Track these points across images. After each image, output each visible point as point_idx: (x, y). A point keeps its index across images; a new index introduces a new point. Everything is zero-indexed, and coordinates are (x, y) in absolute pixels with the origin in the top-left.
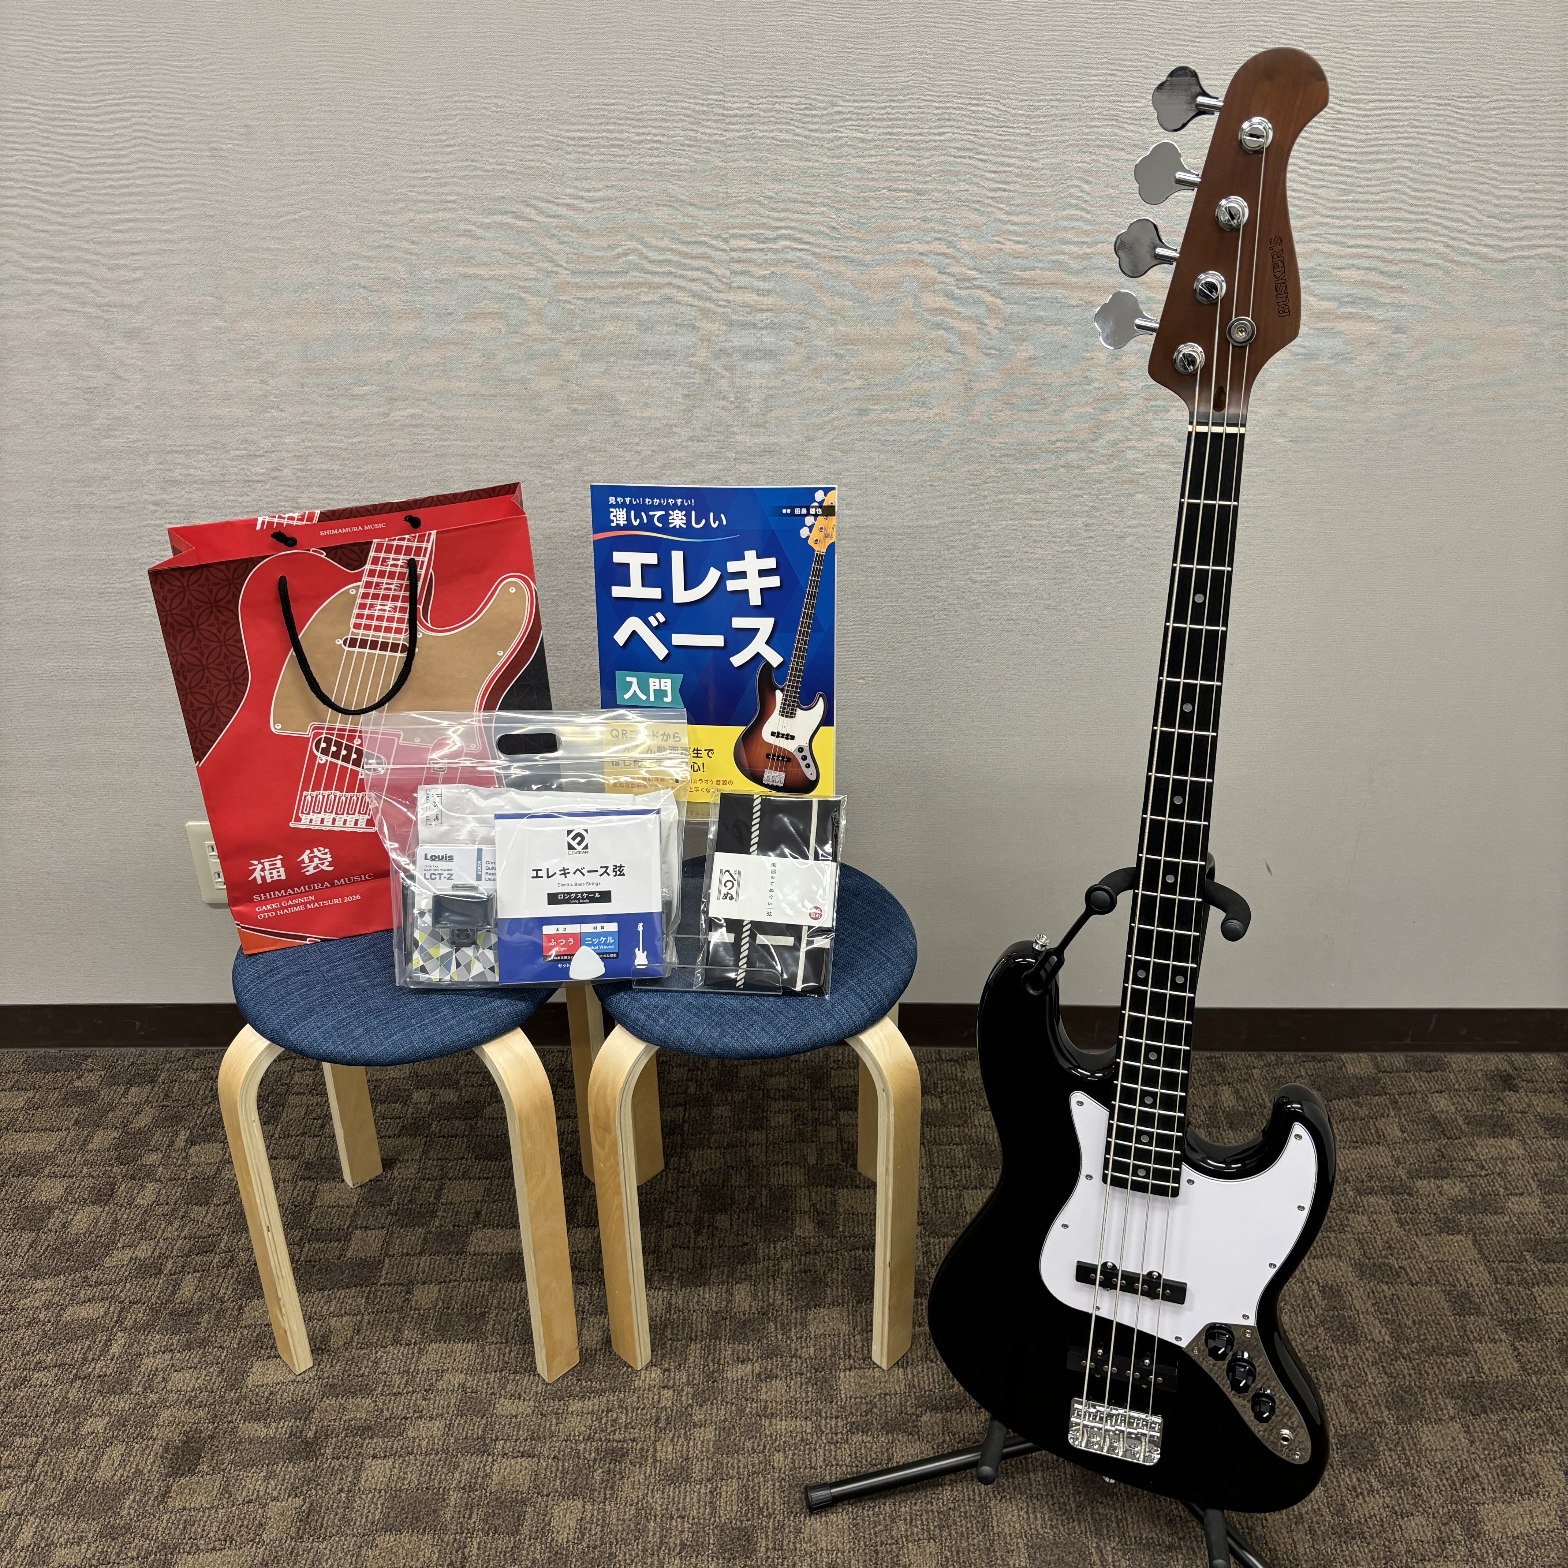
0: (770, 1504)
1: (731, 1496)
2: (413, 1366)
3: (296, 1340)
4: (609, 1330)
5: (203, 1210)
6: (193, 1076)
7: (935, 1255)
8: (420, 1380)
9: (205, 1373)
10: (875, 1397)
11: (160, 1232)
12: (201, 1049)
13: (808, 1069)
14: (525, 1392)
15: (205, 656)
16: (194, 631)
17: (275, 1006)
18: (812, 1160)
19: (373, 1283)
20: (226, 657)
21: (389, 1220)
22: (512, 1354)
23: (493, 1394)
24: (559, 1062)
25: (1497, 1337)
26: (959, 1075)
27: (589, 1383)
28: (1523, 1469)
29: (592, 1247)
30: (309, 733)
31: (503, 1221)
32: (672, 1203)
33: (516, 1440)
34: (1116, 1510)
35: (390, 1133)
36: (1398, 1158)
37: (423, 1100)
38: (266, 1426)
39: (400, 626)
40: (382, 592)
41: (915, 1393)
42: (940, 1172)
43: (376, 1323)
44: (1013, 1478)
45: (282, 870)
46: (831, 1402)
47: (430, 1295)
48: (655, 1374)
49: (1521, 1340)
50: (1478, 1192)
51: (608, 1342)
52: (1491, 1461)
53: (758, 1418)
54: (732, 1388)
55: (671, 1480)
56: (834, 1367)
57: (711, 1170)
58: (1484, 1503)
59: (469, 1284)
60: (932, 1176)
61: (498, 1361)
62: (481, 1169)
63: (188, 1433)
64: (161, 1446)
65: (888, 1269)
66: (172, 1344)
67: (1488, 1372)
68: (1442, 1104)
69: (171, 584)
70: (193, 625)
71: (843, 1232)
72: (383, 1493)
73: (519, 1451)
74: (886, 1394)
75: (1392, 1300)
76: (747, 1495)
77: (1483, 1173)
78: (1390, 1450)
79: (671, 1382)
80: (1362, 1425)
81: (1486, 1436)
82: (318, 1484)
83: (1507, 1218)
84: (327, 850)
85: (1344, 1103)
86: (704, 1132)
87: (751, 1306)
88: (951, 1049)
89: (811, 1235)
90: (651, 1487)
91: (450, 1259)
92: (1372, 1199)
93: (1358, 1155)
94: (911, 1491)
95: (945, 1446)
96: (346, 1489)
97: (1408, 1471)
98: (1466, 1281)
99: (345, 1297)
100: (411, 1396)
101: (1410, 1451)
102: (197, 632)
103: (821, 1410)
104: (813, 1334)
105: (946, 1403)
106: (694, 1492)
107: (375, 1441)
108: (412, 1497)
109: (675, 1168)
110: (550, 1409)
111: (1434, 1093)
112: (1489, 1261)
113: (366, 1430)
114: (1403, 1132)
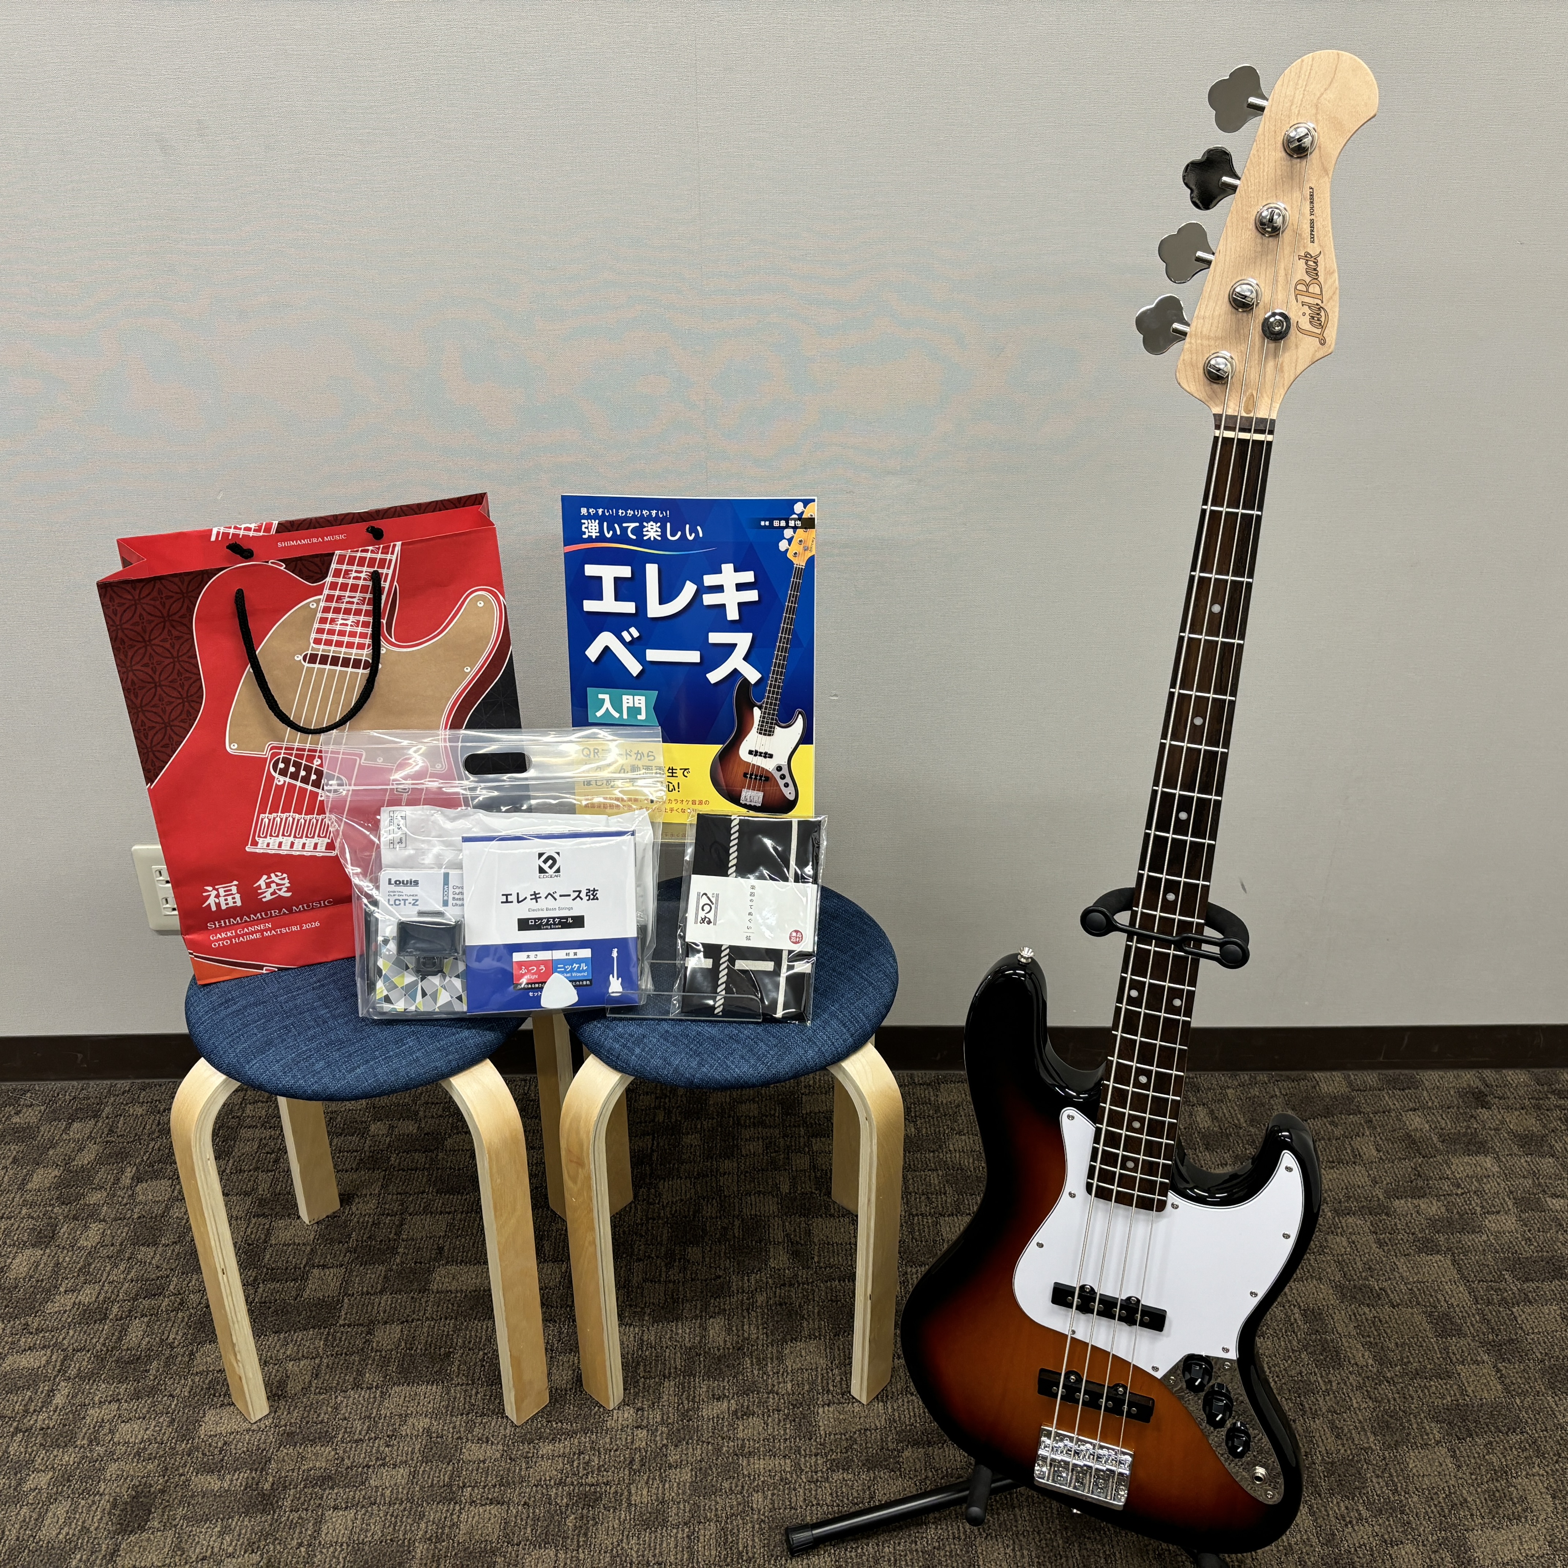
0: (749, 1548)
1: (709, 1540)
2: (375, 1411)
3: (251, 1387)
4: (579, 1369)
5: (151, 1250)
6: (139, 1110)
8: (383, 1425)
9: (154, 1424)
10: (855, 1433)
11: (105, 1275)
12: (147, 1081)
13: (779, 1095)
14: (493, 1436)
15: (158, 673)
16: (146, 647)
17: (230, 1039)
18: (785, 1188)
19: (332, 1324)
20: (179, 674)
21: (347, 1258)
22: (479, 1394)
23: (460, 1438)
25: (1479, 1359)
26: (932, 1099)
27: (560, 1424)
28: (1511, 1493)
29: (560, 1282)
30: (266, 753)
31: (467, 1257)
32: (641, 1236)
33: (485, 1487)
34: (1104, 1545)
35: (348, 1167)
36: (1375, 1177)
37: (381, 1132)
38: (222, 1478)
39: (362, 641)
40: (343, 606)
41: (895, 1428)
42: (915, 1199)
43: (335, 1366)
44: (998, 1514)
45: (238, 896)
46: (810, 1439)
47: (392, 1336)
48: (628, 1414)
49: (1504, 1361)
50: (1455, 1211)
51: (578, 1380)
52: (1478, 1486)
53: (735, 1457)
54: (708, 1427)
55: (646, 1525)
56: (813, 1402)
57: (682, 1200)
58: (1473, 1529)
59: (433, 1324)
60: (907, 1203)
61: (464, 1404)
62: (443, 1204)
63: (137, 1487)
64: (108, 1501)
65: (869, 1302)
66: (119, 1394)
67: (1472, 1395)
68: (1416, 1122)
69: (121, 597)
70: (144, 641)
71: (819, 1262)
72: (345, 1546)
73: (488, 1498)
74: (866, 1430)
75: (1373, 1323)
76: (725, 1538)
77: (1459, 1191)
78: (1378, 1476)
79: (645, 1421)
80: (1349, 1452)
81: (1473, 1461)
82: (276, 1539)
83: (1484, 1237)
84: (285, 875)
85: (1318, 1123)
86: (673, 1162)
87: (725, 1341)
88: (923, 1072)
89: (786, 1266)
90: (626, 1533)
91: (412, 1298)
92: (1351, 1220)
93: (1335, 1176)
94: (895, 1531)
95: (928, 1482)
96: (306, 1543)
97: (1397, 1498)
98: (1447, 1302)
99: (303, 1339)
100: (374, 1443)
101: (1398, 1477)
102: (149, 648)
103: (800, 1448)
104: (790, 1369)
105: (927, 1437)
106: (671, 1536)
107: (336, 1491)
108: (376, 1550)
109: (644, 1200)
110: (519, 1453)
111: (1407, 1111)
112: (1468, 1281)
113: (326, 1480)
114: (1378, 1151)
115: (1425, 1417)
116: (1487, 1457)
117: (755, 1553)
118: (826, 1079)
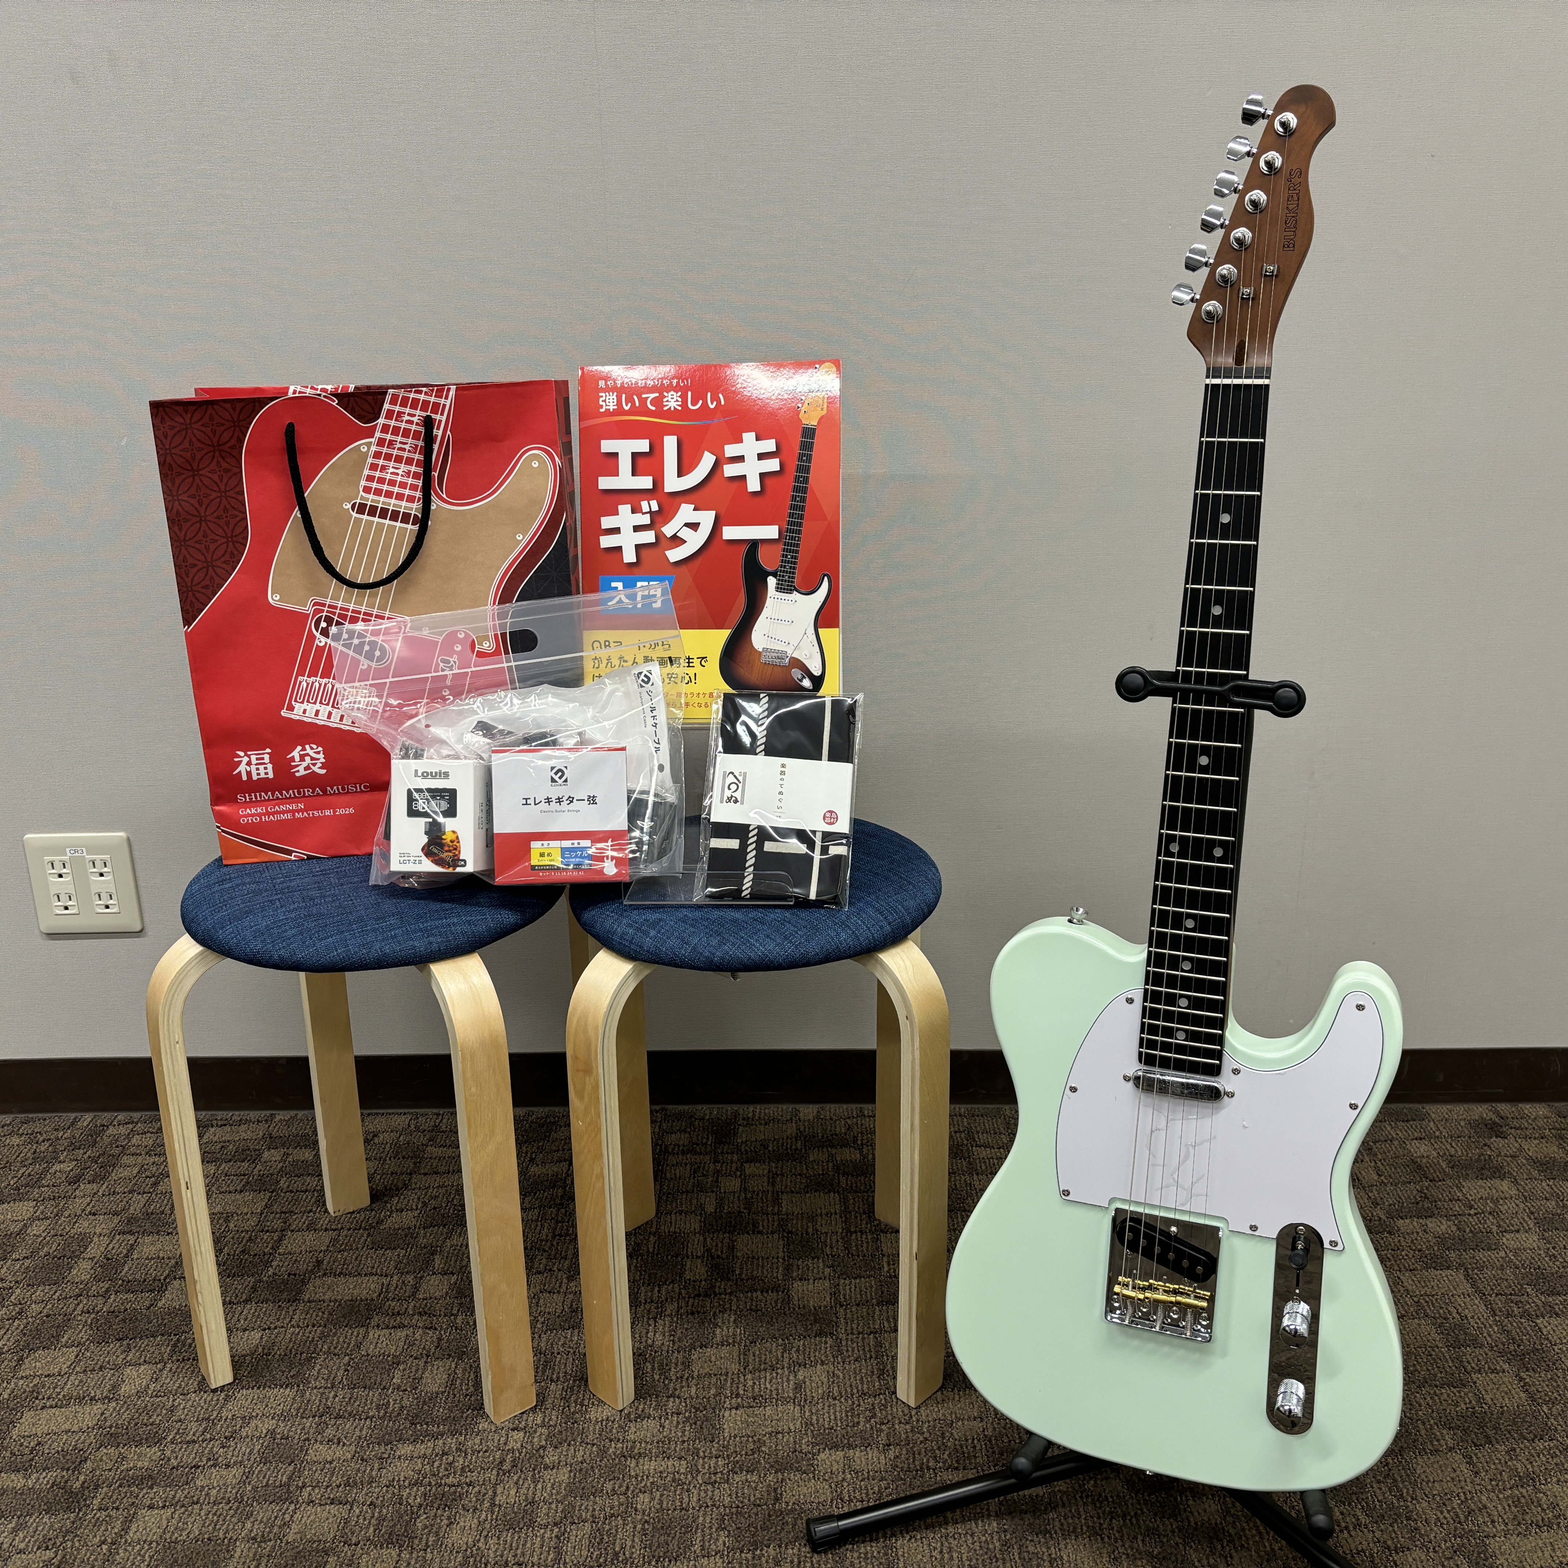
0: (628, 1548)
1: (581, 1540)
2: (215, 1414)
6: (16, 1140)
7: (844, 1295)
8: (222, 1427)
10: (764, 1435)
12: (31, 1116)
13: (713, 1127)
14: (346, 1437)
18: (710, 1208)
19: (184, 1331)
22: (338, 1399)
23: (308, 1439)
24: (432, 1123)
25: (1498, 1368)
27: (425, 1426)
28: (1539, 1500)
29: (447, 1293)
31: (347, 1269)
32: (545, 1251)
33: (328, 1487)
34: (1049, 1548)
35: (232, 1188)
36: (1375, 1199)
37: (274, 1159)
38: (27, 1477)
41: (812, 1431)
42: (856, 1217)
43: (179, 1370)
46: (712, 1442)
47: (249, 1342)
49: (1527, 1370)
50: (1468, 1230)
52: (1500, 1491)
53: (623, 1459)
54: (594, 1429)
55: (511, 1526)
56: (719, 1405)
58: (1495, 1536)
59: (297, 1330)
60: (846, 1222)
61: (319, 1406)
62: (329, 1221)
67: (1490, 1402)
68: (1420, 1149)
71: (740, 1275)
72: (154, 1545)
73: (329, 1498)
74: (777, 1433)
76: (599, 1539)
77: (1472, 1212)
78: (1379, 1482)
79: (523, 1423)
81: (1493, 1467)
82: (77, 1536)
83: (1502, 1254)
89: (703, 1278)
90: (484, 1533)
91: (280, 1306)
95: (845, 1484)
96: (109, 1540)
97: (1402, 1504)
98: (1460, 1314)
99: (147, 1346)
100: (207, 1445)
101: (1403, 1482)
103: (698, 1449)
104: (696, 1373)
105: (848, 1440)
106: (536, 1536)
107: (154, 1490)
108: (189, 1548)
109: (553, 1218)
110: (373, 1453)
111: (1412, 1140)
112: (1484, 1294)
113: (148, 1479)
114: (1380, 1176)
115: (1435, 1423)
116: (1509, 1463)
117: (633, 1553)
118: (767, 1111)
